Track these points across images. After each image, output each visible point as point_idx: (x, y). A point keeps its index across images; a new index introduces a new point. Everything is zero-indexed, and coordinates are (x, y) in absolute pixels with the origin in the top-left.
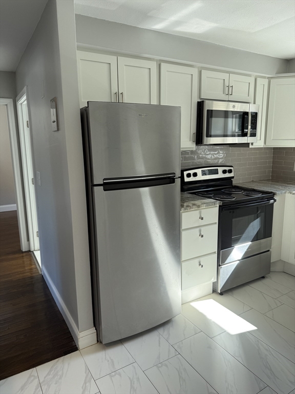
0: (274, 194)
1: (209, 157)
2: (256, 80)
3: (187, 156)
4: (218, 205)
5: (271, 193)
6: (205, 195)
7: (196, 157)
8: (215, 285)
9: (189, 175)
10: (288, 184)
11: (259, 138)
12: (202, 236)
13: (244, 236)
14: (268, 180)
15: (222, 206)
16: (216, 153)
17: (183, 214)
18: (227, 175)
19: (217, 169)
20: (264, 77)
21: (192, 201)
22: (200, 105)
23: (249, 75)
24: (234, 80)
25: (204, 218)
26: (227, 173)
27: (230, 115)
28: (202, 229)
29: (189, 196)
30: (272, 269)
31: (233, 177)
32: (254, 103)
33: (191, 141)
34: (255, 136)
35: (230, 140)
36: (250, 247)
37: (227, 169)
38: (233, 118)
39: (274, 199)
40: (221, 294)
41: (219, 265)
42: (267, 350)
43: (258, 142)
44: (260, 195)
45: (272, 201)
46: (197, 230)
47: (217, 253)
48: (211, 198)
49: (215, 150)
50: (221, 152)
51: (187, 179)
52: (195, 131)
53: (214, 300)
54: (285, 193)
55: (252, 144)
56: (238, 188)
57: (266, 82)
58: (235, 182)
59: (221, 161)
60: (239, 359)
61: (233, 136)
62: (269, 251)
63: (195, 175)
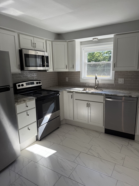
0: (59, 92)
1: (29, 76)
2: (46, 41)
3: (17, 76)
4: (35, 99)
5: (58, 91)
6: (29, 95)
7: (22, 77)
8: (37, 137)
9: (19, 86)
10: (64, 87)
11: (50, 68)
12: (28, 115)
13: (48, 111)
14: (57, 86)
15: (37, 99)
16: (32, 74)
17: (17, 106)
18: (39, 85)
19: (34, 82)
20: (50, 41)
21: (22, 98)
22: (21, 51)
23: (43, 39)
24: (36, 40)
25: (28, 106)
26: (39, 84)
27: (37, 57)
28: (28, 112)
29: (20, 96)
30: (61, 123)
31: (41, 85)
32: (47, 52)
33: (18, 69)
34: (49, 67)
35: (39, 68)
36: (51, 116)
37: (38, 82)
38: (39, 58)
39: (59, 94)
40: (40, 140)
41: (38, 127)
42: (61, 160)
43: (50, 69)
44: (53, 93)
45: (58, 95)
46: (25, 113)
47: (36, 121)
48: (31, 96)
49: (32, 73)
50: (34, 74)
51: (18, 88)
52: (19, 64)
53: (37, 144)
54: (63, 91)
55: (48, 70)
56: (44, 90)
57: (50, 43)
58: (42, 88)
59: (35, 78)
60: (50, 168)
61: (40, 66)
62: (59, 116)
63: (22, 85)
